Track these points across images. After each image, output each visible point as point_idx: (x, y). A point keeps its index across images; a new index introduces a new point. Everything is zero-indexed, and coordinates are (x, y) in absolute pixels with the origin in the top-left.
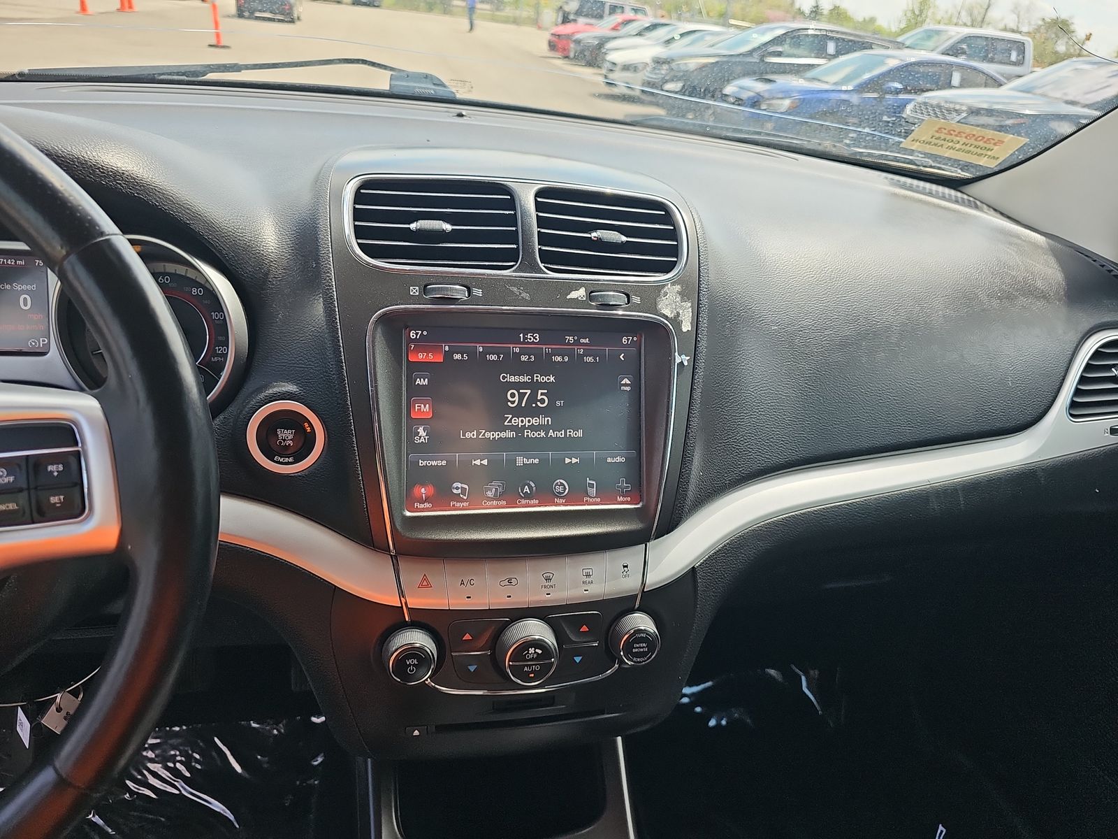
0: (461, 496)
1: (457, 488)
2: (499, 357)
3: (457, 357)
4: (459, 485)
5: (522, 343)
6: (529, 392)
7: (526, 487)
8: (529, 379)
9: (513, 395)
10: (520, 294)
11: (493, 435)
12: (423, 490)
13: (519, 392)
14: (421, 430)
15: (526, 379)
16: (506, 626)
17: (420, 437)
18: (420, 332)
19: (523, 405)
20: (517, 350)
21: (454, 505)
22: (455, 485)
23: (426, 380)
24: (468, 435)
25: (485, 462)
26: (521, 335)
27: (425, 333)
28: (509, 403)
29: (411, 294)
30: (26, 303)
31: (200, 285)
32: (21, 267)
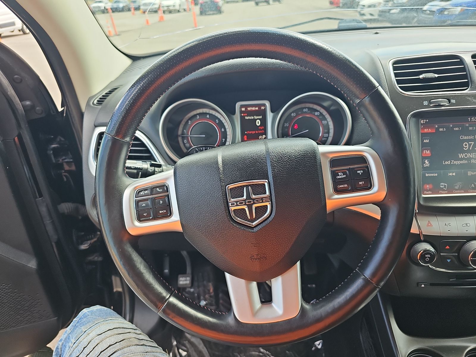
0: (444, 188)
1: (442, 185)
2: (459, 129)
3: (441, 130)
4: (443, 184)
5: (469, 122)
6: (473, 143)
7: (473, 184)
8: (473, 137)
9: (466, 145)
10: (472, 100)
11: (457, 162)
12: (428, 186)
13: (468, 144)
14: (426, 161)
15: (472, 137)
16: (465, 243)
17: (426, 164)
18: (425, 120)
19: (471, 149)
20: (468, 125)
21: (441, 192)
22: (441, 184)
23: (428, 140)
24: (447, 163)
25: (454, 174)
26: (469, 119)
27: (427, 121)
28: (464, 148)
29: (424, 104)
30: (258, 123)
31: (318, 111)
32: (257, 110)
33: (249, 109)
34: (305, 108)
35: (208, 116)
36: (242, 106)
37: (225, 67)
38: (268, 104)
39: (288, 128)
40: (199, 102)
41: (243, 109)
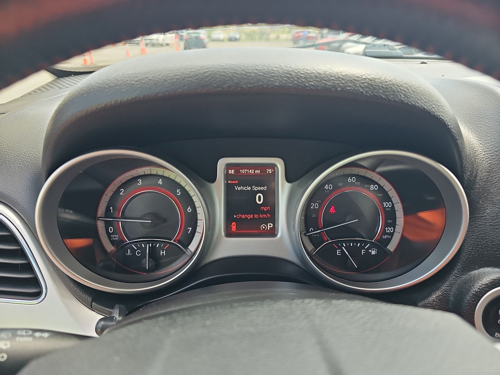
30: (259, 199)
31: (375, 183)
32: (257, 175)
33: (243, 171)
34: (351, 176)
35: (160, 182)
36: (229, 166)
37: (191, 77)
38: (280, 164)
39: (317, 211)
40: (134, 157)
41: (232, 172)
